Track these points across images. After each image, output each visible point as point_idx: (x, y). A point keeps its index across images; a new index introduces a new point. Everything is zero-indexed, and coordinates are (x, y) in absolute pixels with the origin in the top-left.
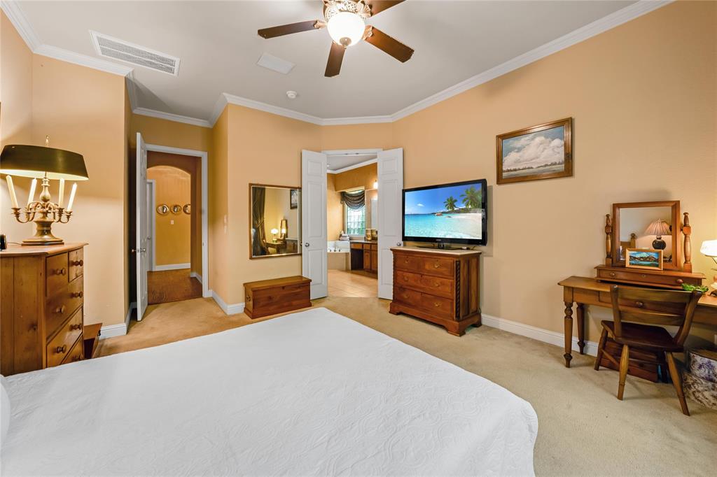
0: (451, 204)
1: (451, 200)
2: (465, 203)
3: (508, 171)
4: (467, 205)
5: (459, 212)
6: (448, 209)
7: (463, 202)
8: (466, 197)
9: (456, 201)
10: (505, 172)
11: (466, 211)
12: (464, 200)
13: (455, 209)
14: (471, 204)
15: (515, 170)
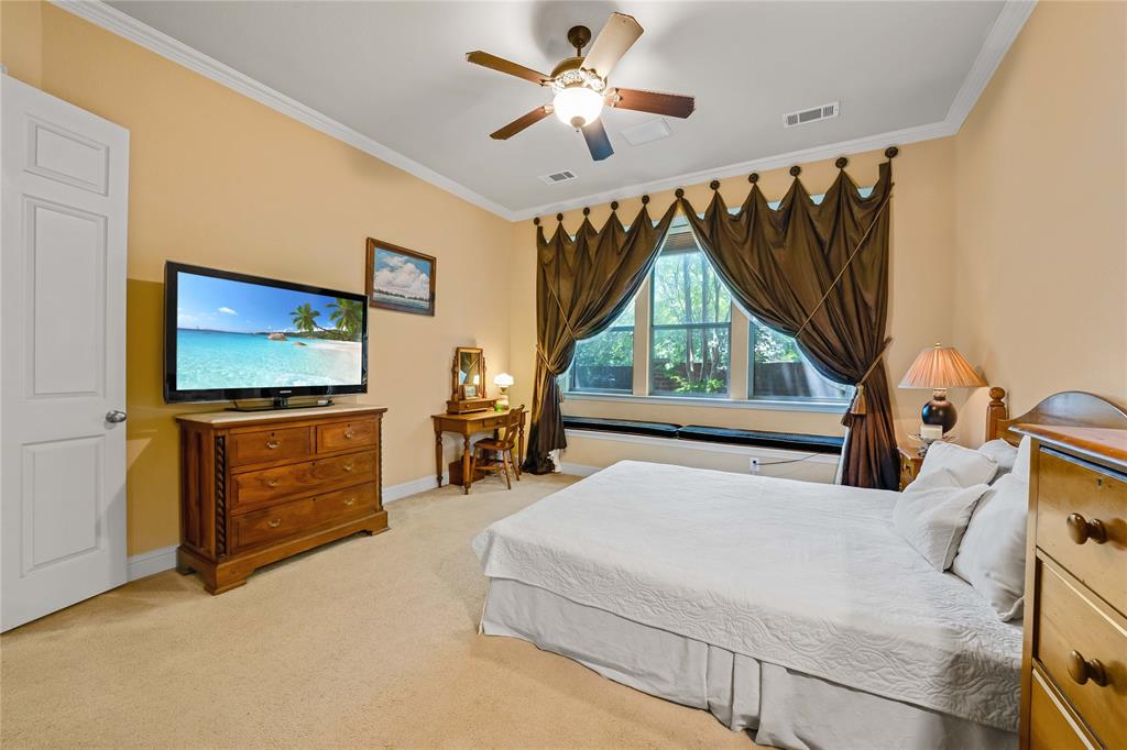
0: (308, 319)
1: (307, 310)
2: (336, 319)
3: (380, 292)
4: (340, 325)
5: (322, 336)
6: (299, 327)
7: (332, 319)
8: (338, 309)
9: (317, 314)
10: (375, 291)
11: (336, 336)
12: (334, 316)
13: (315, 330)
14: (346, 324)
15: (387, 293)
